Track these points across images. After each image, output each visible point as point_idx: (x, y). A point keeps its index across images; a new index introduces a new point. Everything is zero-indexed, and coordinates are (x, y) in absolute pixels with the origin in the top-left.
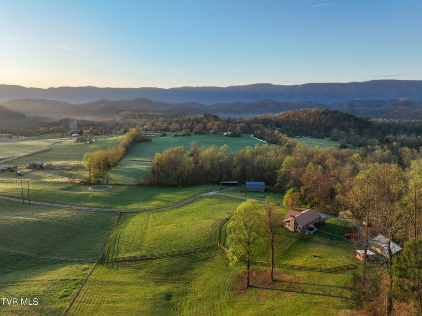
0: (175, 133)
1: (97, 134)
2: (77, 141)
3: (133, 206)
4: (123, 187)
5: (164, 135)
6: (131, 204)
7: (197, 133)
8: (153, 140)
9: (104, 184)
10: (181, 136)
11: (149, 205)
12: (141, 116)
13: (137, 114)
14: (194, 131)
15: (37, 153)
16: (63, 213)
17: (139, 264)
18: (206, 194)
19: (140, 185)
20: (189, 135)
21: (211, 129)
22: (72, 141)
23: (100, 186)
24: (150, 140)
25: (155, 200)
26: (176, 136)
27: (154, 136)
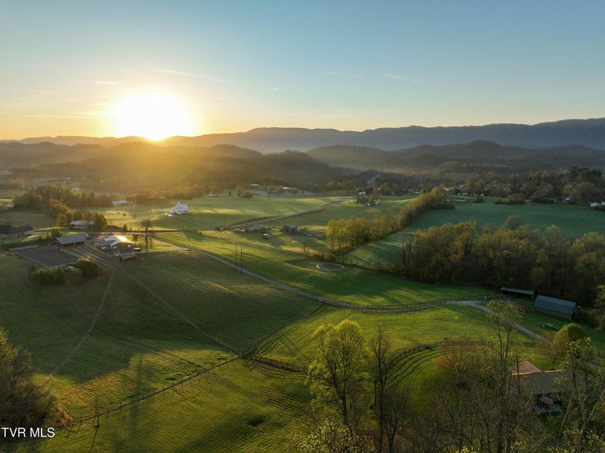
0: (498, 199)
1: (388, 194)
2: (358, 202)
3: (347, 299)
4: (359, 271)
5: (479, 201)
6: (349, 294)
7: (537, 201)
8: (458, 207)
9: (338, 263)
10: (506, 203)
11: (368, 301)
12: (470, 170)
13: (465, 166)
14: (534, 196)
15: (306, 213)
16: (261, 290)
17: (274, 372)
18: (454, 303)
19: (381, 272)
20: (522, 203)
21: (567, 195)
22: (352, 201)
23: (333, 264)
24: (453, 208)
25: (382, 296)
26: (499, 203)
27: (464, 201)
